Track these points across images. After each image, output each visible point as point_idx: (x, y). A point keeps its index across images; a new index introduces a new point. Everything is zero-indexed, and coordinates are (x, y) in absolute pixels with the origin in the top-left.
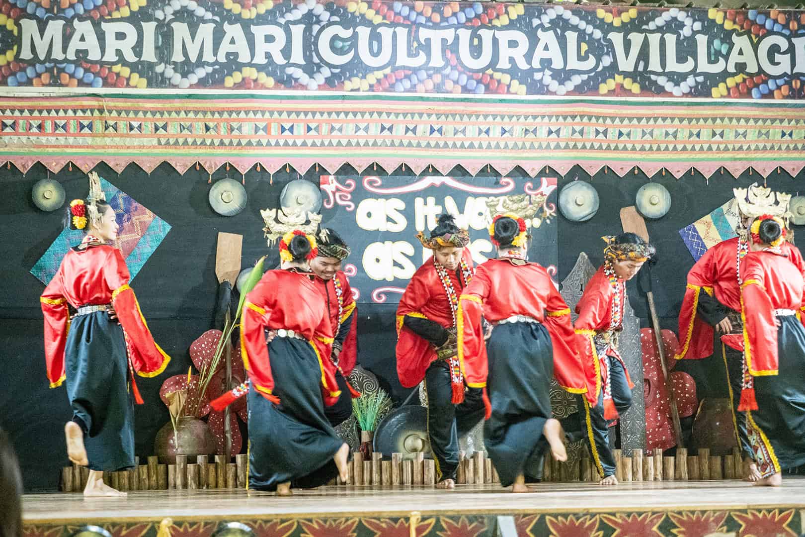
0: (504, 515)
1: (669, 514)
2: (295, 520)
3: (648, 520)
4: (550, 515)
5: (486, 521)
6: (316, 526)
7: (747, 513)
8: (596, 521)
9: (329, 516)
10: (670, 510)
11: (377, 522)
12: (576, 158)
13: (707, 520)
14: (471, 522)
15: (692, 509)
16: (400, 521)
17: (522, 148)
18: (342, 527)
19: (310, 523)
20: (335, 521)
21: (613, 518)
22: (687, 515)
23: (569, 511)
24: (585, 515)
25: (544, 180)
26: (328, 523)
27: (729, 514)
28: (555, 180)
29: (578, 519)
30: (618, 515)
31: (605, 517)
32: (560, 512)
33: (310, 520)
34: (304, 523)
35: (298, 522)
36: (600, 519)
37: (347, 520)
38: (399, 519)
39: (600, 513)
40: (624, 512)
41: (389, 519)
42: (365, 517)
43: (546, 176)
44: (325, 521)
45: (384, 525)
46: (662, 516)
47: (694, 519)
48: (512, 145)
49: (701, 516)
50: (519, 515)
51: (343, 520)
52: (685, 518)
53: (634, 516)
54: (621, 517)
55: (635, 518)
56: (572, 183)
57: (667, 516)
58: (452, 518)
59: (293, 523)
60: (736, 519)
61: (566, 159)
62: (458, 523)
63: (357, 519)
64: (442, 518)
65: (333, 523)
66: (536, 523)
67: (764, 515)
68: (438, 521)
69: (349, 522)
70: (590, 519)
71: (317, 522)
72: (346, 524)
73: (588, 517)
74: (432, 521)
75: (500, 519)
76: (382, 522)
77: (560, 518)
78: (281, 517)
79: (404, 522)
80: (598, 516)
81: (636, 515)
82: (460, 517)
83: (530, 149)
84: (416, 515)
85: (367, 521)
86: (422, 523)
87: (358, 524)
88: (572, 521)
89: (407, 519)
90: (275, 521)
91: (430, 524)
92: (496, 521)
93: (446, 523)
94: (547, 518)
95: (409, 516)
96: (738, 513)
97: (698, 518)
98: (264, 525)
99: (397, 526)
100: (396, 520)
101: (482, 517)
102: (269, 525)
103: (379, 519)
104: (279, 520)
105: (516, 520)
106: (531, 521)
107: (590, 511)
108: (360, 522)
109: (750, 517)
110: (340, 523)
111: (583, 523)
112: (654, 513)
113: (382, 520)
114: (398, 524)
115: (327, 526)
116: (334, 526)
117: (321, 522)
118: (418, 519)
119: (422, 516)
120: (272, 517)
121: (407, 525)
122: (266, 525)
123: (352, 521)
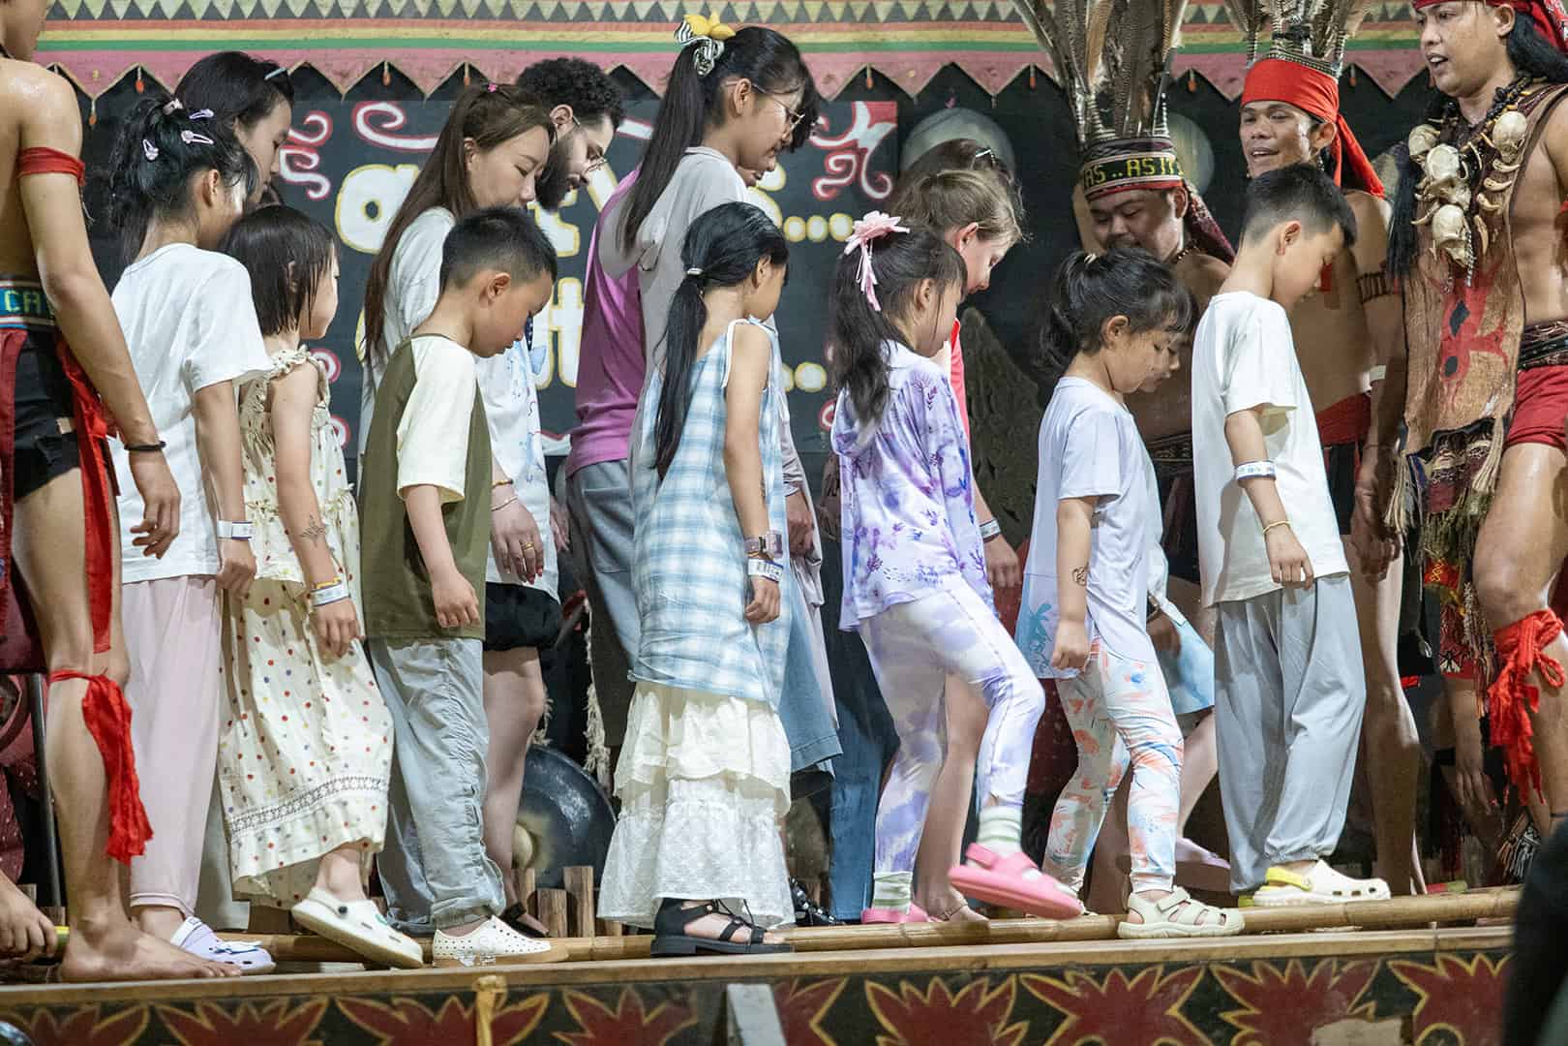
0: (745, 980)
1: (1214, 968)
2: (144, 1006)
3: (1155, 987)
4: (874, 977)
5: (693, 998)
6: (206, 1023)
7: (1434, 964)
8: (1008, 991)
9: (240, 992)
10: (1216, 955)
11: (383, 1007)
12: (948, 46)
13: (1321, 983)
14: (651, 1002)
15: (1278, 954)
16: (448, 1003)
17: (796, 20)
18: (281, 1022)
19: (188, 1015)
20: (259, 1005)
21: (1055, 983)
22: (1265, 972)
23: (930, 967)
24: (975, 976)
25: (862, 110)
26: (240, 1012)
27: (1384, 964)
28: (890, 107)
29: (955, 990)
30: (1069, 975)
31: (1035, 983)
32: (903, 967)
33: (188, 1006)
34: (166, 1013)
35: (153, 1011)
36: (1019, 986)
37: (294, 1003)
38: (445, 997)
39: (1017, 971)
40: (1087, 967)
41: (417, 997)
42: (345, 993)
43: (867, 96)
44: (232, 1008)
45: (401, 1016)
46: (1195, 973)
47: (1285, 981)
48: (770, 10)
49: (1302, 971)
50: (789, 979)
51: (285, 1001)
52: (1259, 980)
53: (1115, 976)
54: (1077, 980)
55: (1116, 981)
56: (939, 116)
57: (1209, 973)
58: (594, 991)
59: (139, 1015)
60: (1403, 979)
61: (920, 47)
62: (614, 1009)
63: (324, 1001)
64: (567, 992)
65: (254, 1012)
66: (837, 1001)
67: (1481, 965)
68: (556, 999)
69: (302, 1010)
70: (991, 989)
71: (207, 1010)
72: (291, 1017)
73: (985, 981)
74: (542, 1000)
75: (735, 990)
76: (394, 1008)
77: (904, 986)
78: (104, 998)
79: (460, 1006)
80: (1013, 979)
81: (1121, 974)
82: (619, 991)
83: (819, 20)
84: (494, 986)
85: (351, 1006)
86: (510, 1009)
87: (326, 1017)
88: (938, 990)
89: (469, 998)
90: (86, 1008)
91: (534, 1010)
92: (725, 995)
93: (580, 1005)
94: (869, 985)
95: (474, 988)
96: (1408, 963)
97: (1295, 979)
98: (53, 1021)
99: (439, 1018)
100: (435, 1001)
101: (682, 989)
102: (68, 1020)
103: (386, 1000)
104: (97, 1007)
105: (779, 997)
106: (824, 998)
107: (991, 965)
108: (332, 1004)
109: (1441, 971)
110: (276, 1010)
111: (970, 1001)
112: (1170, 967)
113: (396, 1001)
114: (443, 1011)
115: (236, 1021)
116: (258, 1019)
117: (217, 1009)
118: (498, 996)
119: (509, 987)
120: (78, 998)
121: (467, 1015)
122: (59, 1022)
123: (308, 1005)
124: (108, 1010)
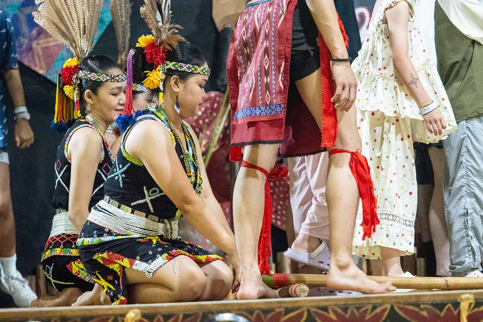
2: (305, 309)
6: (333, 316)
9: (349, 302)
11: (416, 309)
16: (447, 307)
18: (368, 317)
19: (325, 313)
20: (358, 308)
26: (349, 312)
33: (325, 309)
34: (315, 312)
35: (308, 311)
37: (374, 307)
38: (446, 304)
41: (433, 304)
42: (398, 303)
44: (345, 310)
45: (425, 313)
51: (370, 307)
59: (302, 313)
63: (388, 306)
65: (355, 311)
69: (378, 311)
71: (335, 312)
72: (373, 313)
76: (422, 310)
78: (285, 305)
79: (453, 309)
84: (468, 299)
85: (402, 309)
87: (389, 314)
89: (457, 305)
90: (278, 310)
95: (459, 300)
98: (263, 317)
99: (442, 314)
100: (440, 306)
102: (270, 315)
103: (417, 305)
104: (282, 309)
108: (392, 308)
110: (366, 311)
113: (422, 306)
114: (444, 311)
115: (348, 316)
116: (358, 315)
117: (339, 311)
118: (470, 304)
119: (475, 299)
120: (273, 306)
121: (456, 313)
122: (265, 317)
123: (382, 308)
124: (288, 311)
